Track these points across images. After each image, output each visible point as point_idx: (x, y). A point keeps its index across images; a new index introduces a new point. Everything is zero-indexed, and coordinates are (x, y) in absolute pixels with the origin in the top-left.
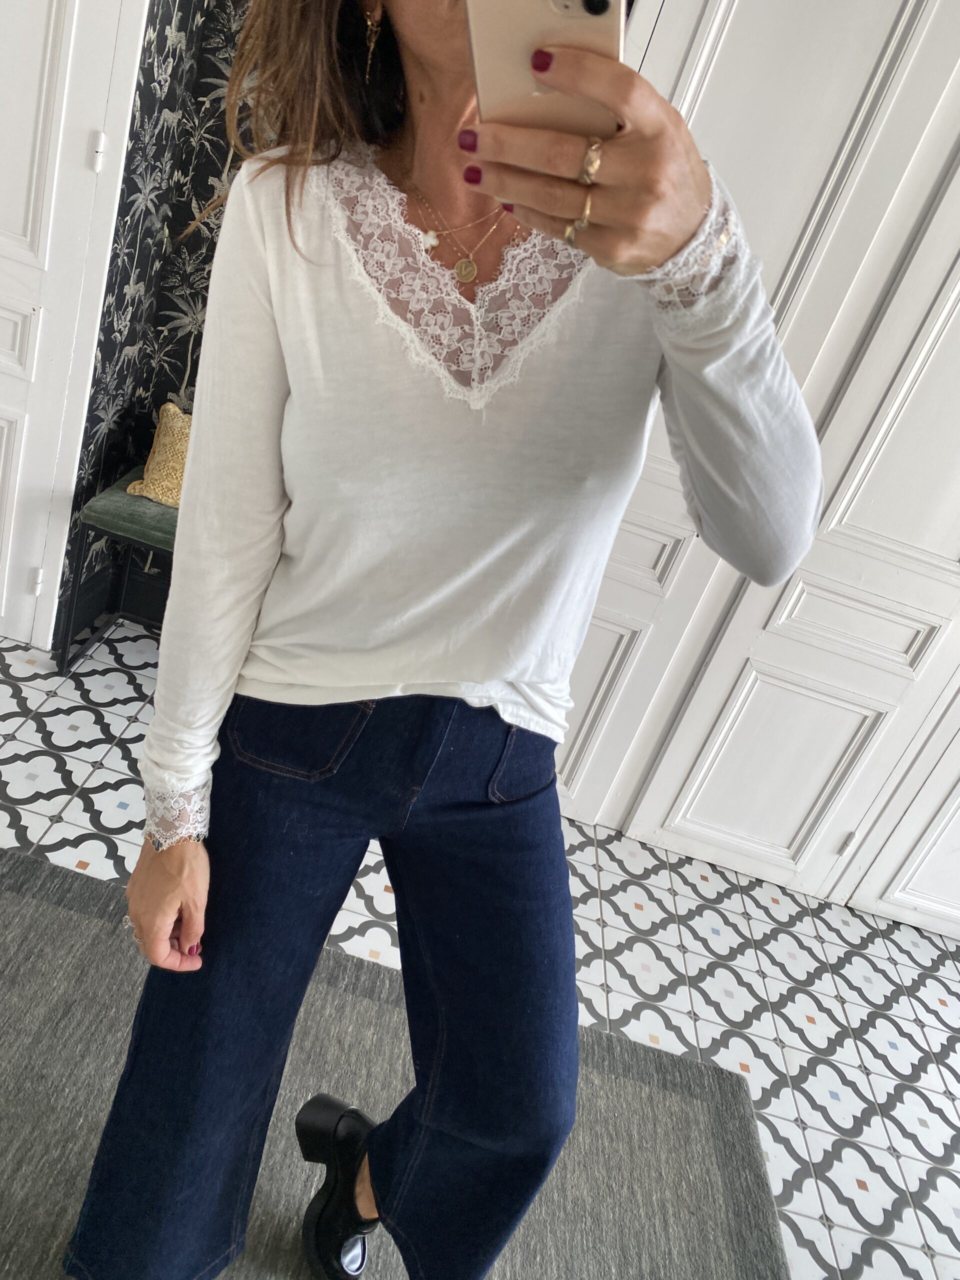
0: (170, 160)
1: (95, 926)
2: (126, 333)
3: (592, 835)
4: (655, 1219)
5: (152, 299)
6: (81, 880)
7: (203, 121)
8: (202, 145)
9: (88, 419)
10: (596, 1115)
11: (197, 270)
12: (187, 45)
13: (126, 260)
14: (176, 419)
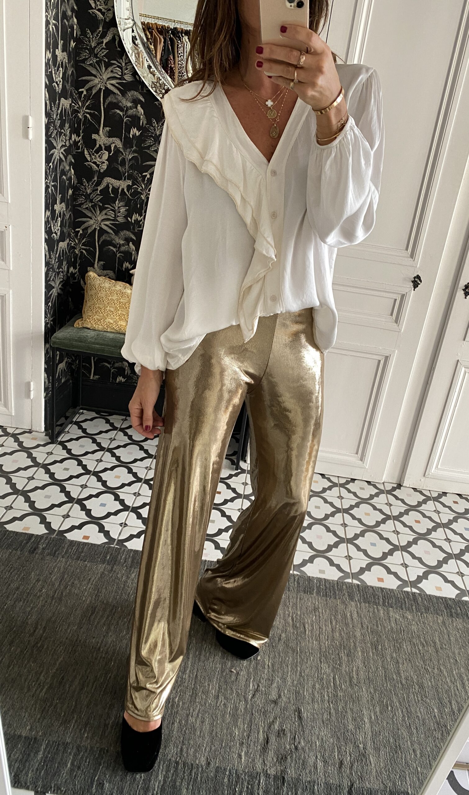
0: (69, 128)
1: (101, 567)
2: (59, 234)
3: (383, 489)
4: (456, 683)
5: (70, 213)
6: (88, 546)
7: (84, 103)
8: (85, 117)
9: (46, 287)
10: (412, 634)
11: (93, 191)
12: (68, 60)
13: (53, 189)
14: (95, 280)
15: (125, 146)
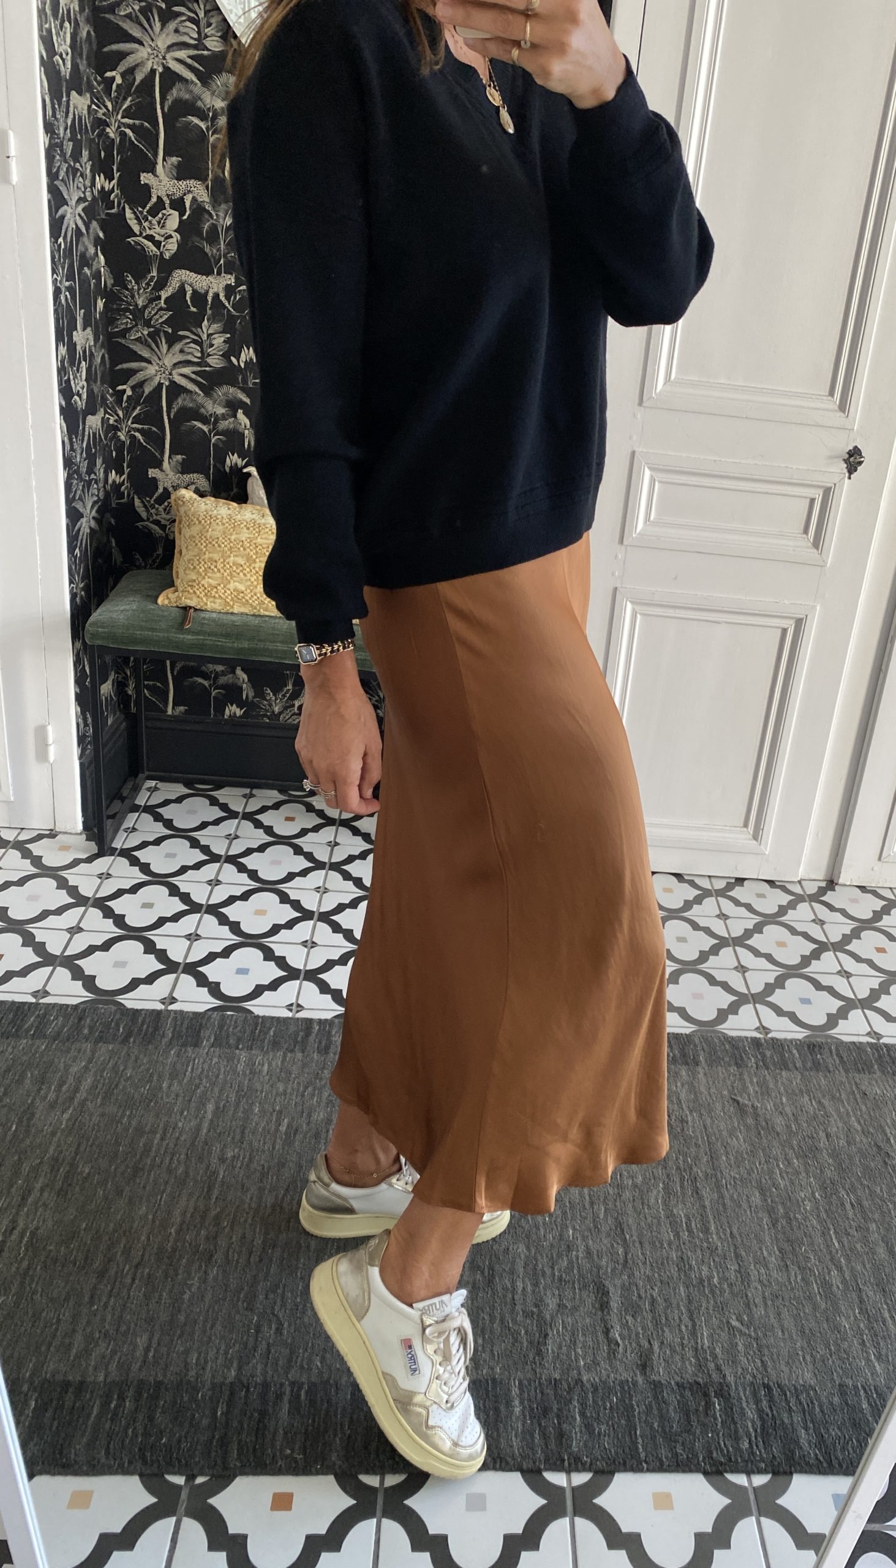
0: (89, 160)
2: (85, 396)
3: (799, 891)
5: (103, 350)
7: (117, 103)
8: (123, 134)
9: (68, 515)
11: (151, 301)
12: (79, 6)
13: (68, 297)
15: (215, 201)
